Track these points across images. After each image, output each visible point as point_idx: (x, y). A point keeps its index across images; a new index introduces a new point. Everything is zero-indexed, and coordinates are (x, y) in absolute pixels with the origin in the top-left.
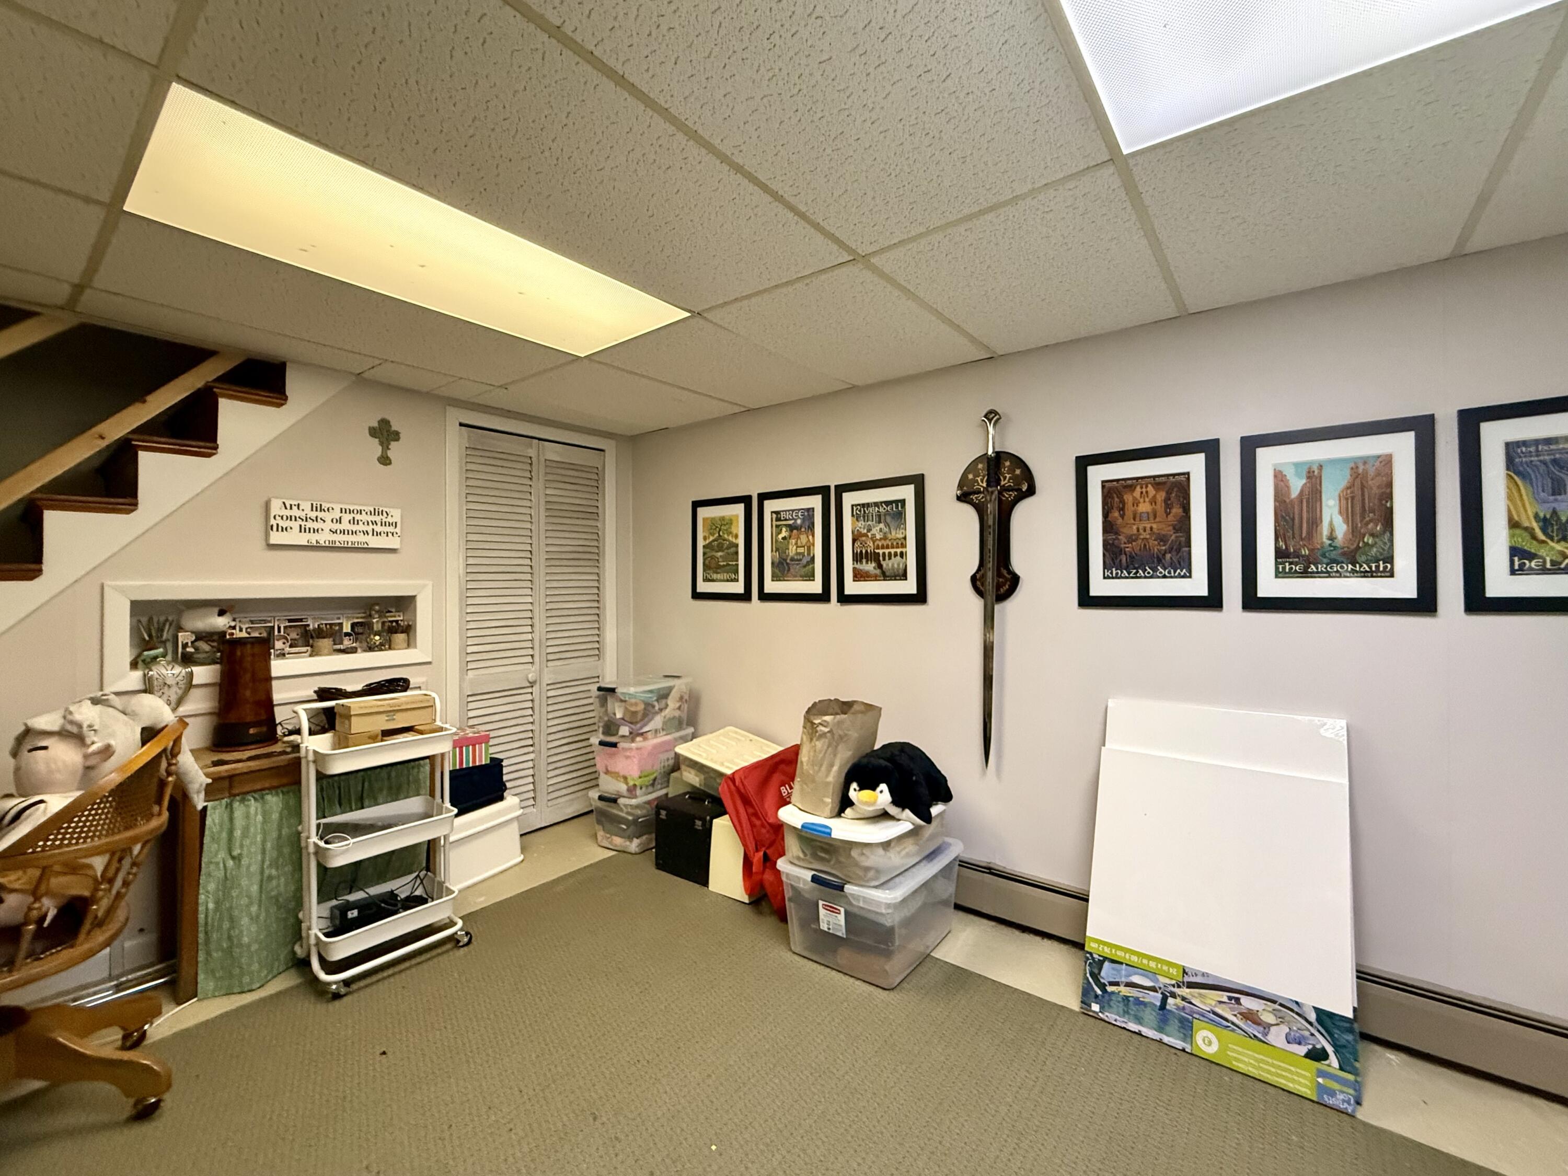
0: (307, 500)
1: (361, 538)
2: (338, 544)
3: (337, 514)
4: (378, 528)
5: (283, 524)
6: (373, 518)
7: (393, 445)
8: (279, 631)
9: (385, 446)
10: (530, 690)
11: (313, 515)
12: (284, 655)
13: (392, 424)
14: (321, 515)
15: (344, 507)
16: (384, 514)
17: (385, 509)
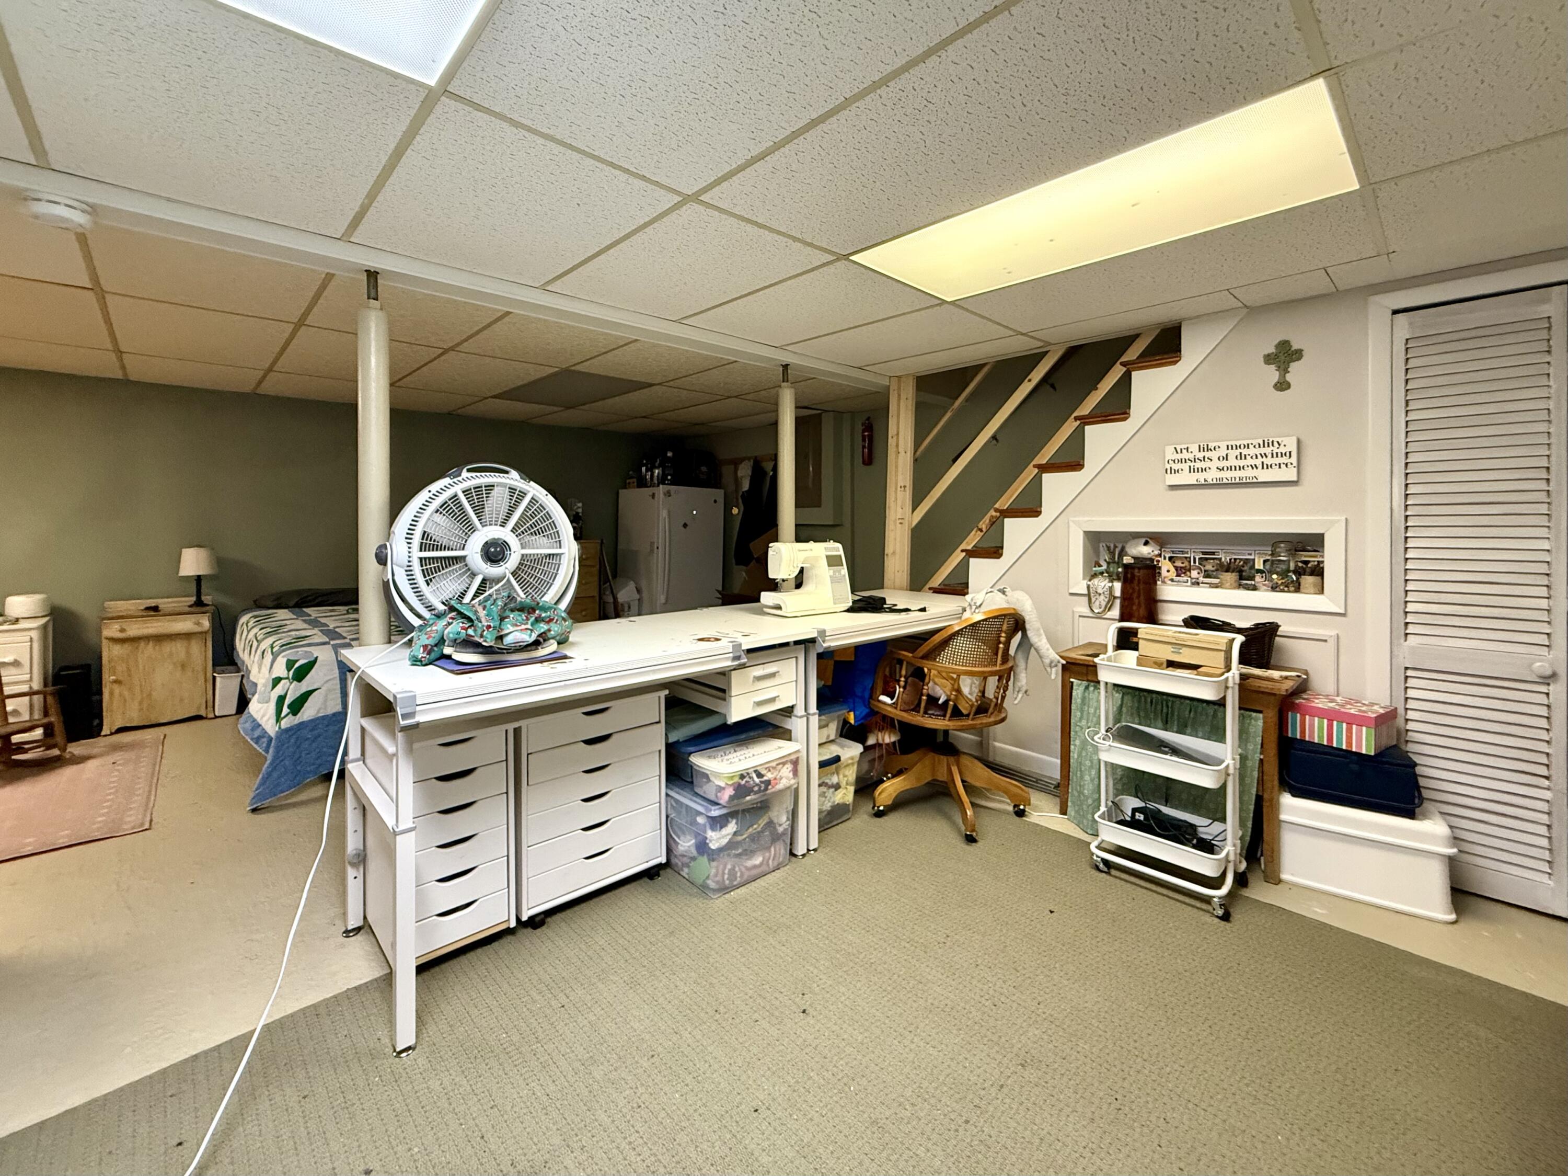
0: (1194, 443)
1: (1249, 473)
2: (1225, 481)
3: (1223, 452)
4: (1268, 461)
5: (1176, 466)
6: (1262, 451)
7: (1294, 367)
8: (1195, 562)
9: (1284, 370)
10: (1544, 689)
11: (1200, 455)
12: (1198, 584)
13: (1292, 344)
14: (1207, 454)
15: (1230, 443)
16: (1276, 444)
17: (1275, 440)
